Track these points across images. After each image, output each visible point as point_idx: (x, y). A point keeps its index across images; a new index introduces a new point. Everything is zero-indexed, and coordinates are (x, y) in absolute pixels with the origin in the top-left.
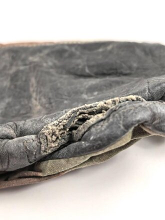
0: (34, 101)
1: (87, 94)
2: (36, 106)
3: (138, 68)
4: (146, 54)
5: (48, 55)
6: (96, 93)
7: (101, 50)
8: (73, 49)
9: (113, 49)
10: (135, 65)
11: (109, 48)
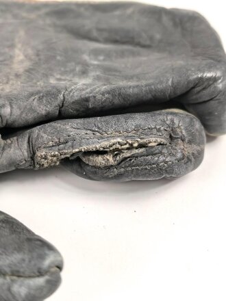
0: (17, 51)
1: (89, 55)
2: (19, 55)
3: (160, 41)
4: (175, 25)
5: (48, 14)
6: (101, 58)
7: (117, 13)
8: (82, 10)
9: (133, 13)
10: (158, 36)
11: (129, 11)
